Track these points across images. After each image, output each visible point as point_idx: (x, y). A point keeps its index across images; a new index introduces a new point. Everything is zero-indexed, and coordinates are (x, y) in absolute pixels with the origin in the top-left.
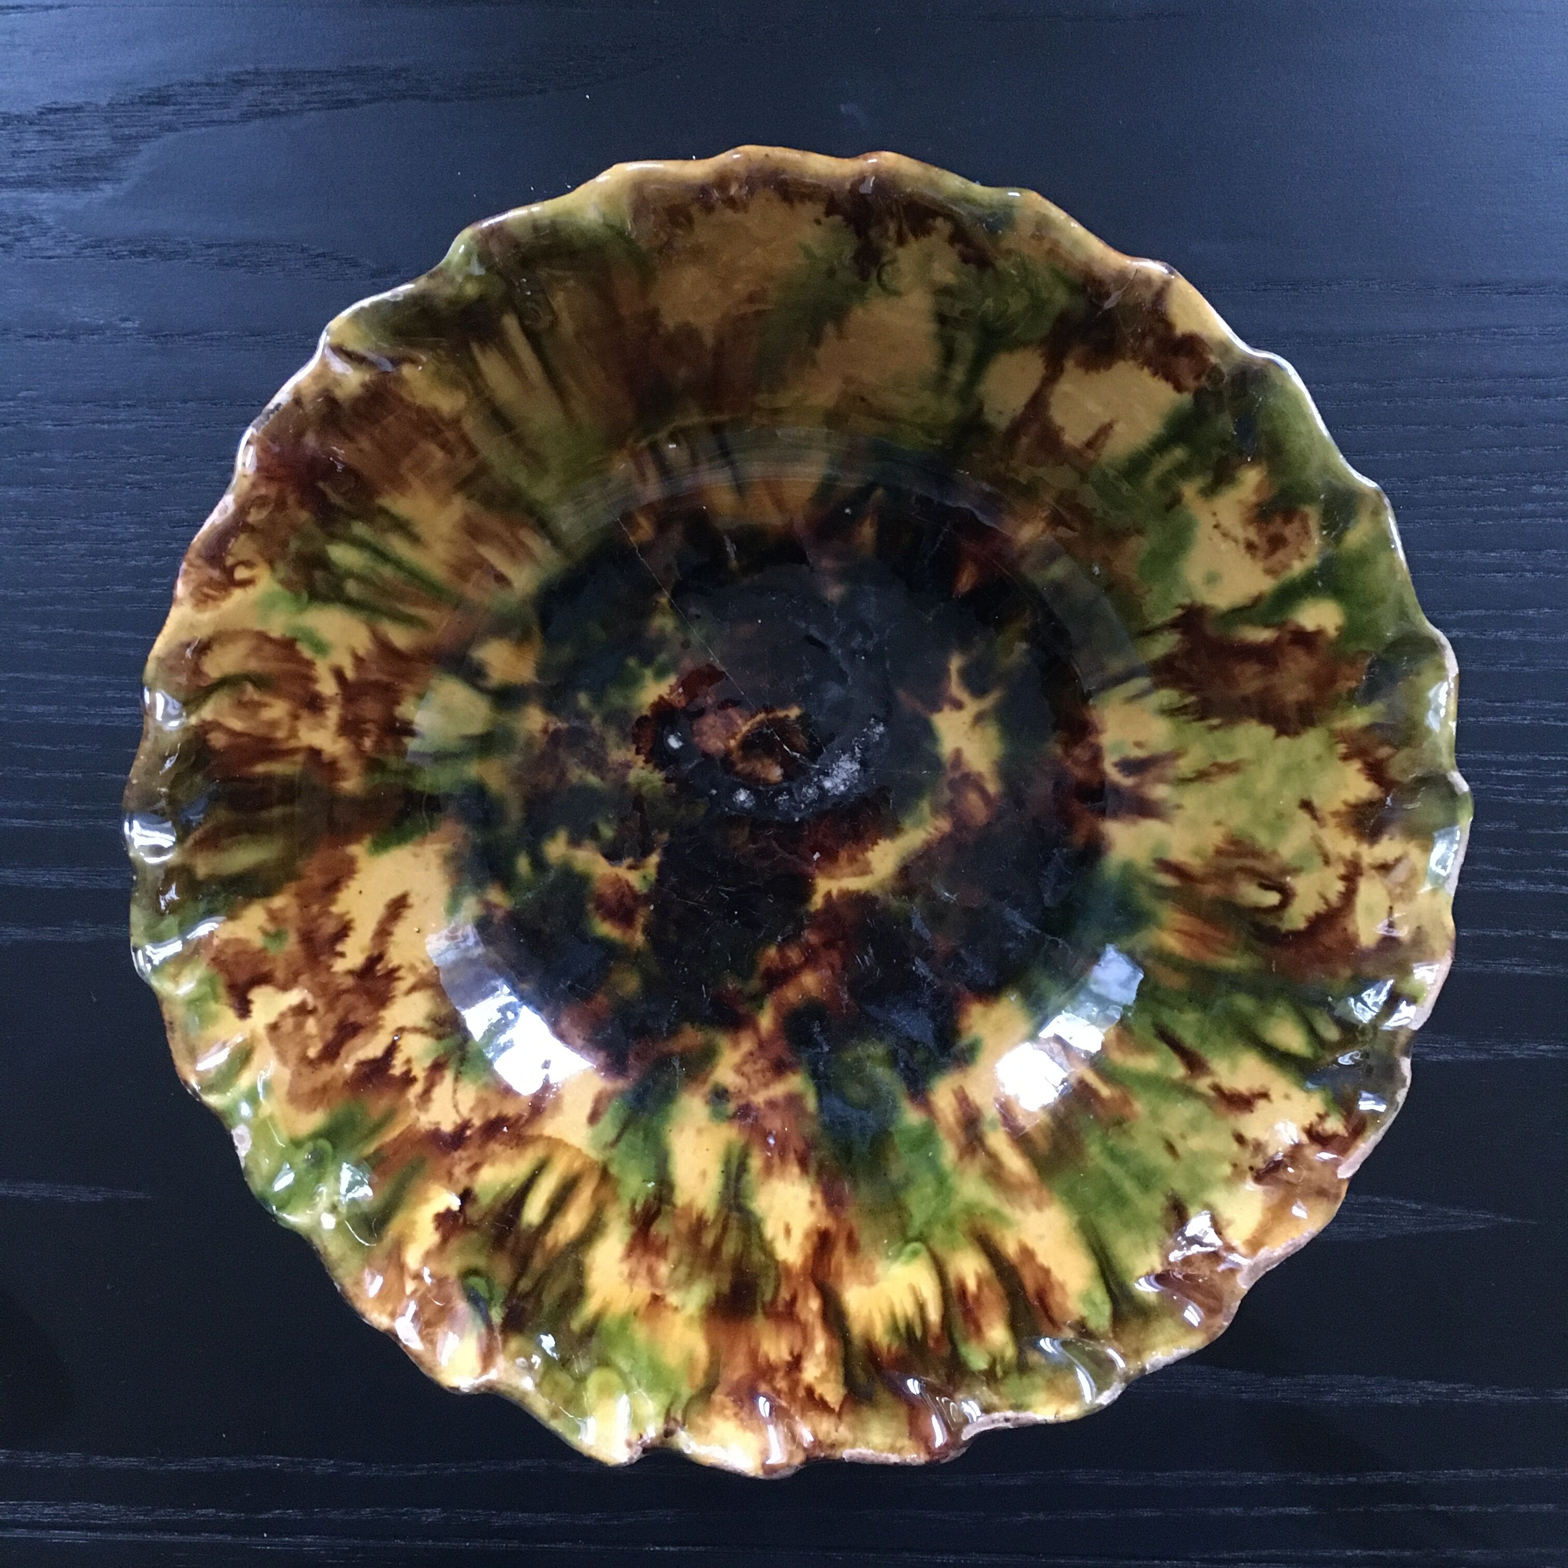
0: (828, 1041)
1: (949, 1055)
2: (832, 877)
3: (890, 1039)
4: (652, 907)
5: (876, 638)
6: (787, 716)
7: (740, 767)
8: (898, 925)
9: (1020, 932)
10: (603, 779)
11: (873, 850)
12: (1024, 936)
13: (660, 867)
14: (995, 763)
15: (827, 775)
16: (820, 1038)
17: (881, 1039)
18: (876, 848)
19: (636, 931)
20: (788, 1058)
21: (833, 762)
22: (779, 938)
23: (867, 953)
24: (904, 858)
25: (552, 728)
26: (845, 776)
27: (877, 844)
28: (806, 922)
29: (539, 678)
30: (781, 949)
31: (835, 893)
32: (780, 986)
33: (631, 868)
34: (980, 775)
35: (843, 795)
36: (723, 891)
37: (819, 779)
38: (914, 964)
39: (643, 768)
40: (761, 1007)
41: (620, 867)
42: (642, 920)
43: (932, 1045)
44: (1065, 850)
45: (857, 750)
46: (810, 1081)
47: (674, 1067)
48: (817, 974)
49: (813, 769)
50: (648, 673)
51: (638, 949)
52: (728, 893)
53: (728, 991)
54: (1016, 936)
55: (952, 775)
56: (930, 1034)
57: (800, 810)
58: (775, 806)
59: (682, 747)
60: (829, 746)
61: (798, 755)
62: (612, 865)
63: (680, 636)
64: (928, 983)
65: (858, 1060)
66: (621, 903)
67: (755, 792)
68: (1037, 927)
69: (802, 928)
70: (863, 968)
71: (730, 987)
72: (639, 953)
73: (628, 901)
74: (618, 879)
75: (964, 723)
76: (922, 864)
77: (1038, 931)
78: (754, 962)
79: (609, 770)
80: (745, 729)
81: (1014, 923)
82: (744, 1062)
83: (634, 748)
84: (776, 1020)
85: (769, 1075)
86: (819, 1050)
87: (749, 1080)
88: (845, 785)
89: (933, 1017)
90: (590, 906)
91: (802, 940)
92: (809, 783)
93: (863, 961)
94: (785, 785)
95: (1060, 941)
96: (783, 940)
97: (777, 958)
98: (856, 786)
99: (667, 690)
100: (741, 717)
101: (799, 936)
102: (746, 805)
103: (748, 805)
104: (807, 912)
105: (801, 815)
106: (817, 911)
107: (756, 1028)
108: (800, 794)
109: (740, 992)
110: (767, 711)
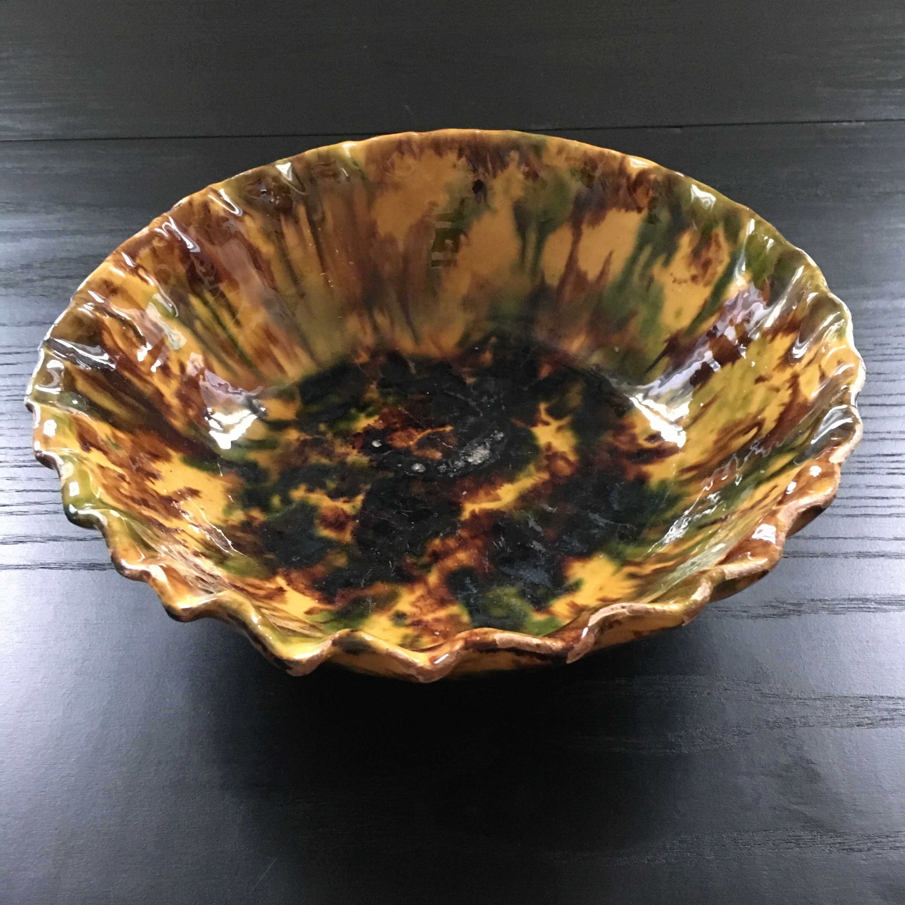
0: (476, 587)
1: (561, 589)
2: (474, 502)
3: (521, 584)
4: (357, 521)
5: (496, 397)
6: (444, 431)
7: (416, 453)
8: (519, 524)
9: (601, 524)
10: (330, 460)
11: (500, 489)
12: (604, 526)
13: (364, 502)
14: (572, 447)
15: (470, 456)
16: (471, 586)
17: (513, 585)
18: (502, 488)
19: (346, 533)
20: (447, 597)
21: (473, 449)
22: (441, 535)
23: (500, 540)
24: (521, 492)
25: (302, 438)
26: (481, 456)
27: (502, 486)
28: (459, 525)
29: (297, 417)
30: (442, 539)
31: (477, 511)
32: (442, 559)
33: (345, 502)
34: (564, 452)
35: (480, 465)
36: (404, 512)
37: (465, 458)
38: (532, 544)
39: (356, 455)
40: (429, 571)
41: (338, 501)
42: (351, 528)
43: (549, 585)
44: (623, 483)
45: (487, 444)
46: (465, 608)
47: (368, 602)
48: (468, 552)
49: (461, 453)
50: (362, 415)
51: (347, 542)
52: (408, 513)
53: (407, 564)
54: (598, 527)
55: (546, 453)
56: (546, 580)
57: (454, 472)
58: (438, 472)
59: (380, 447)
60: (471, 442)
61: (452, 447)
62: (333, 501)
63: (381, 400)
64: (543, 554)
65: (499, 596)
66: (337, 520)
67: (426, 465)
69: (456, 528)
70: (498, 547)
71: (408, 561)
72: (347, 545)
73: (342, 519)
74: (337, 508)
75: (551, 431)
76: (532, 495)
77: (612, 522)
78: (425, 547)
79: (335, 457)
80: (419, 437)
81: (596, 520)
82: (418, 600)
83: (351, 446)
84: (440, 578)
85: (435, 606)
86: (470, 592)
87: (421, 609)
88: (481, 460)
89: (547, 571)
90: (317, 522)
91: (457, 535)
92: (459, 459)
93: (498, 544)
94: (445, 460)
95: (628, 525)
96: (443, 535)
97: (440, 546)
98: (488, 460)
99: (373, 422)
100: (417, 431)
101: (455, 533)
103: (421, 471)
104: (459, 521)
105: (454, 474)
106: (466, 520)
107: (426, 583)
108: (453, 464)
109: (415, 564)
110: (432, 428)
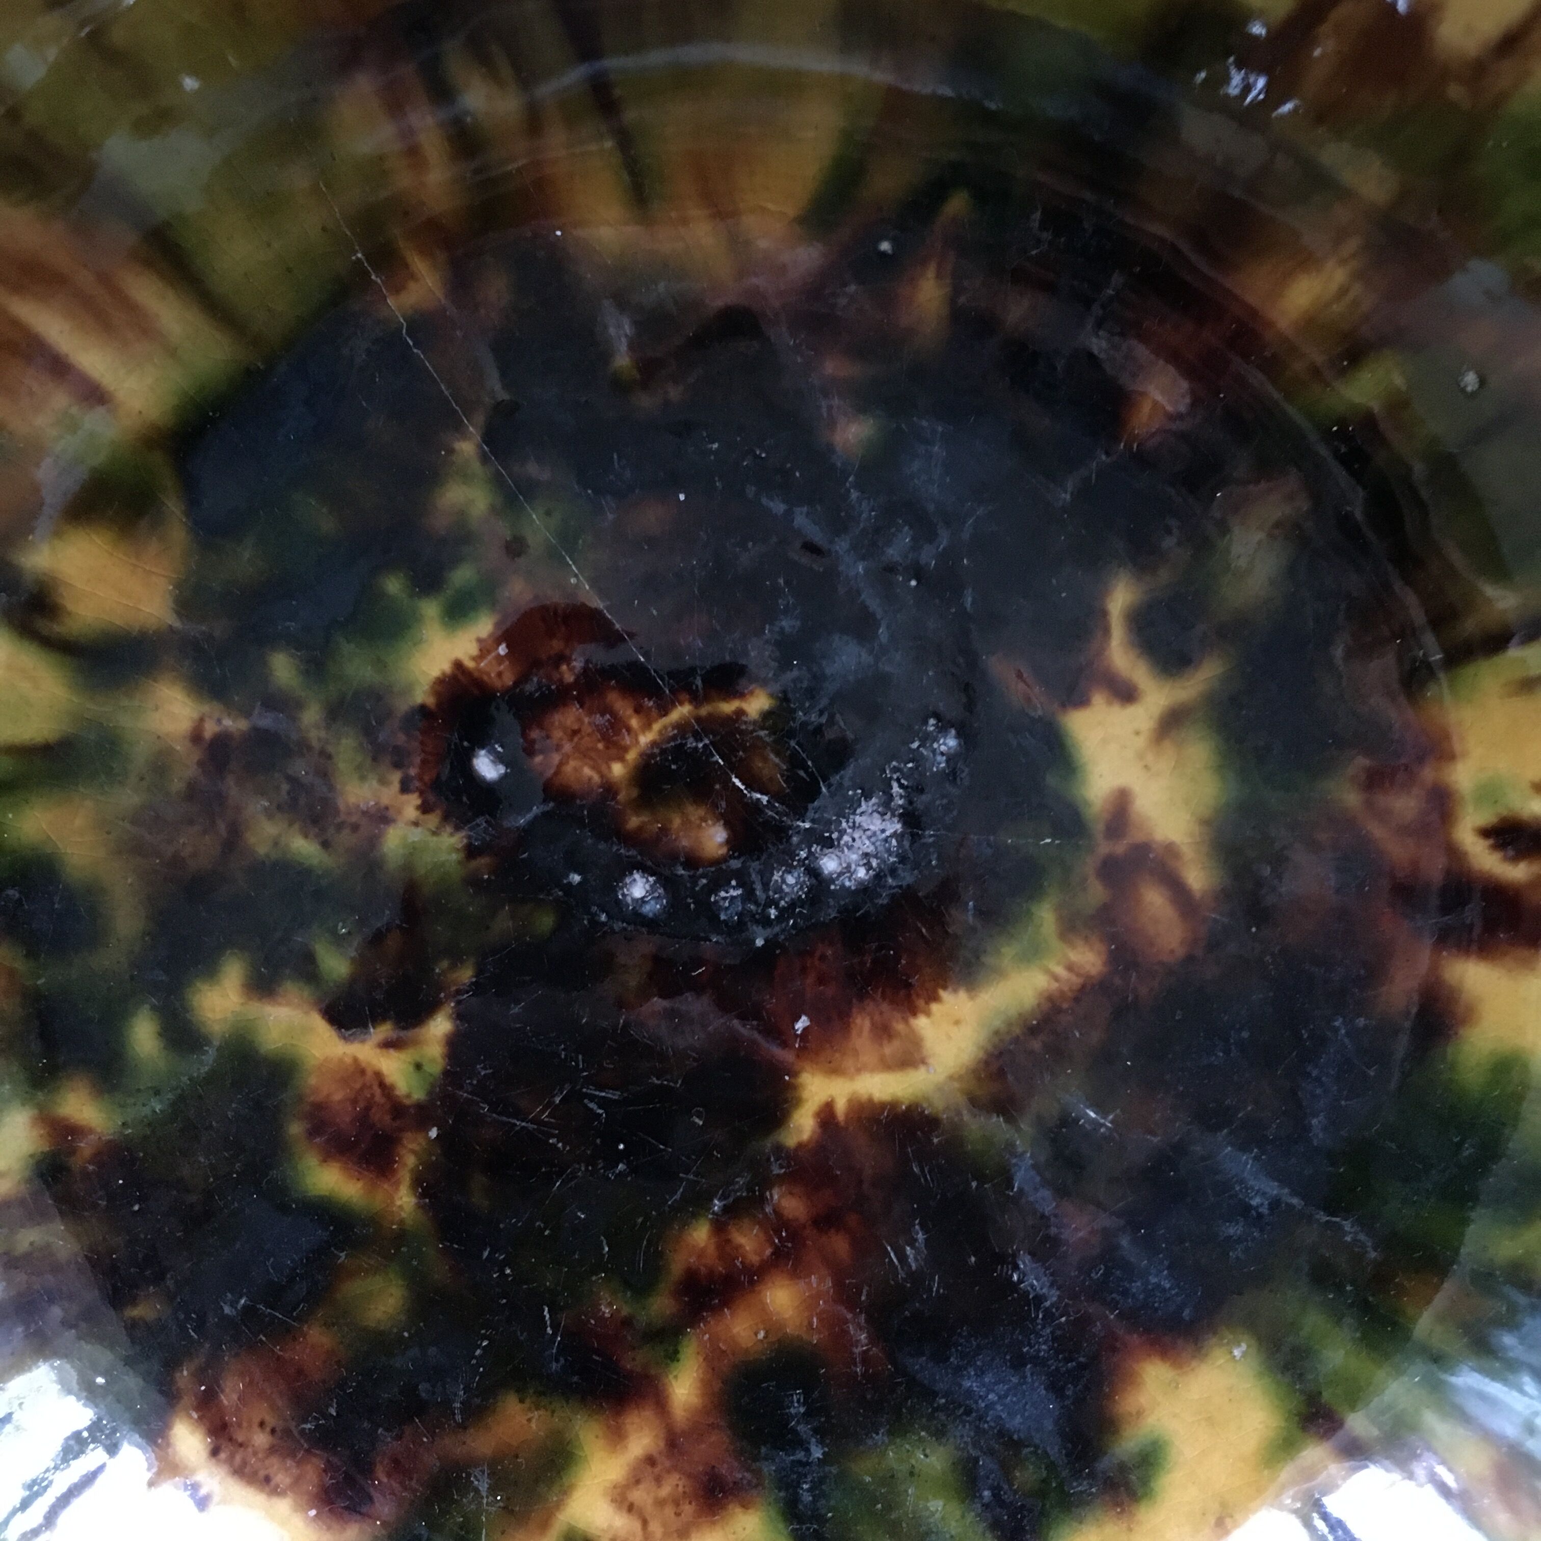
0: (821, 1433)
1: (1092, 1476)
2: (835, 1071)
3: (962, 1433)
4: (433, 1133)
5: (944, 539)
6: (740, 712)
7: (634, 822)
8: (982, 1179)
9: (1255, 1202)
10: (325, 845)
11: (928, 1014)
12: (1264, 1210)
13: (454, 1044)
14: (1205, 822)
15: (829, 844)
16: (803, 1429)
17: (940, 1434)
18: (935, 1007)
19: (397, 1184)
20: (731, 1470)
21: (841, 815)
22: (717, 1205)
23: (912, 1242)
24: (997, 1033)
25: (210, 729)
26: (868, 847)
27: (936, 998)
28: (776, 1170)
29: (179, 614)
30: (719, 1227)
31: (841, 1107)
32: (716, 1310)
33: (388, 1045)
34: (1171, 849)
35: (865, 890)
36: (592, 1098)
37: (810, 853)
38: (1016, 1267)
39: (416, 824)
40: (673, 1356)
41: (363, 1041)
42: (411, 1161)
43: (1054, 1451)
44: (1361, 1022)
45: (896, 789)
46: (781, 1526)
47: (477, 1491)
48: (802, 1284)
49: (798, 831)
50: (430, 609)
51: (402, 1222)
52: (603, 1103)
53: (601, 1319)
54: (1245, 1210)
55: (1104, 848)
56: (1049, 1425)
57: (766, 922)
58: (710, 912)
59: (503, 778)
60: (835, 779)
61: (765, 799)
62: (345, 1039)
63: (503, 529)
64: (1047, 1311)
65: (889, 1479)
66: (363, 1119)
67: (666, 881)
68: (1294, 1193)
69: (767, 1182)
70: (902, 1274)
71: (606, 1311)
72: (401, 1236)
73: (381, 1118)
74: (359, 1070)
75: (1137, 733)
76: (1036, 1045)
77: (1295, 1201)
78: (660, 1255)
79: (340, 827)
80: (645, 739)
81: (1242, 1182)
82: (635, 1480)
83: (396, 777)
84: (705, 1385)
85: (688, 1509)
86: (800, 1455)
87: (645, 1523)
88: (868, 866)
89: (1056, 1388)
90: (295, 1129)
91: (768, 1209)
92: (787, 861)
93: (902, 1257)
94: (735, 864)
95: (1347, 1225)
96: (726, 1209)
97: (711, 1250)
98: (893, 871)
99: (474, 650)
100: (638, 710)
101: (762, 1200)
102: (647, 909)
103: (652, 908)
104: (779, 1149)
105: (769, 932)
106: (800, 1146)
107: (661, 1403)
108: (766, 886)
109: (627, 1322)
110: (696, 699)
